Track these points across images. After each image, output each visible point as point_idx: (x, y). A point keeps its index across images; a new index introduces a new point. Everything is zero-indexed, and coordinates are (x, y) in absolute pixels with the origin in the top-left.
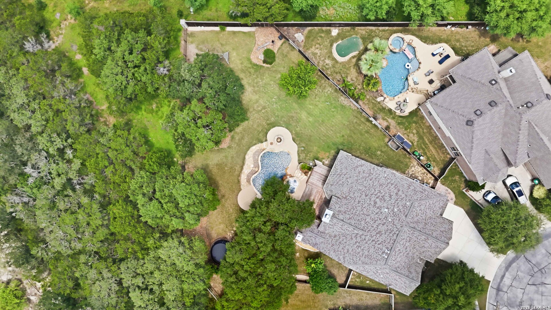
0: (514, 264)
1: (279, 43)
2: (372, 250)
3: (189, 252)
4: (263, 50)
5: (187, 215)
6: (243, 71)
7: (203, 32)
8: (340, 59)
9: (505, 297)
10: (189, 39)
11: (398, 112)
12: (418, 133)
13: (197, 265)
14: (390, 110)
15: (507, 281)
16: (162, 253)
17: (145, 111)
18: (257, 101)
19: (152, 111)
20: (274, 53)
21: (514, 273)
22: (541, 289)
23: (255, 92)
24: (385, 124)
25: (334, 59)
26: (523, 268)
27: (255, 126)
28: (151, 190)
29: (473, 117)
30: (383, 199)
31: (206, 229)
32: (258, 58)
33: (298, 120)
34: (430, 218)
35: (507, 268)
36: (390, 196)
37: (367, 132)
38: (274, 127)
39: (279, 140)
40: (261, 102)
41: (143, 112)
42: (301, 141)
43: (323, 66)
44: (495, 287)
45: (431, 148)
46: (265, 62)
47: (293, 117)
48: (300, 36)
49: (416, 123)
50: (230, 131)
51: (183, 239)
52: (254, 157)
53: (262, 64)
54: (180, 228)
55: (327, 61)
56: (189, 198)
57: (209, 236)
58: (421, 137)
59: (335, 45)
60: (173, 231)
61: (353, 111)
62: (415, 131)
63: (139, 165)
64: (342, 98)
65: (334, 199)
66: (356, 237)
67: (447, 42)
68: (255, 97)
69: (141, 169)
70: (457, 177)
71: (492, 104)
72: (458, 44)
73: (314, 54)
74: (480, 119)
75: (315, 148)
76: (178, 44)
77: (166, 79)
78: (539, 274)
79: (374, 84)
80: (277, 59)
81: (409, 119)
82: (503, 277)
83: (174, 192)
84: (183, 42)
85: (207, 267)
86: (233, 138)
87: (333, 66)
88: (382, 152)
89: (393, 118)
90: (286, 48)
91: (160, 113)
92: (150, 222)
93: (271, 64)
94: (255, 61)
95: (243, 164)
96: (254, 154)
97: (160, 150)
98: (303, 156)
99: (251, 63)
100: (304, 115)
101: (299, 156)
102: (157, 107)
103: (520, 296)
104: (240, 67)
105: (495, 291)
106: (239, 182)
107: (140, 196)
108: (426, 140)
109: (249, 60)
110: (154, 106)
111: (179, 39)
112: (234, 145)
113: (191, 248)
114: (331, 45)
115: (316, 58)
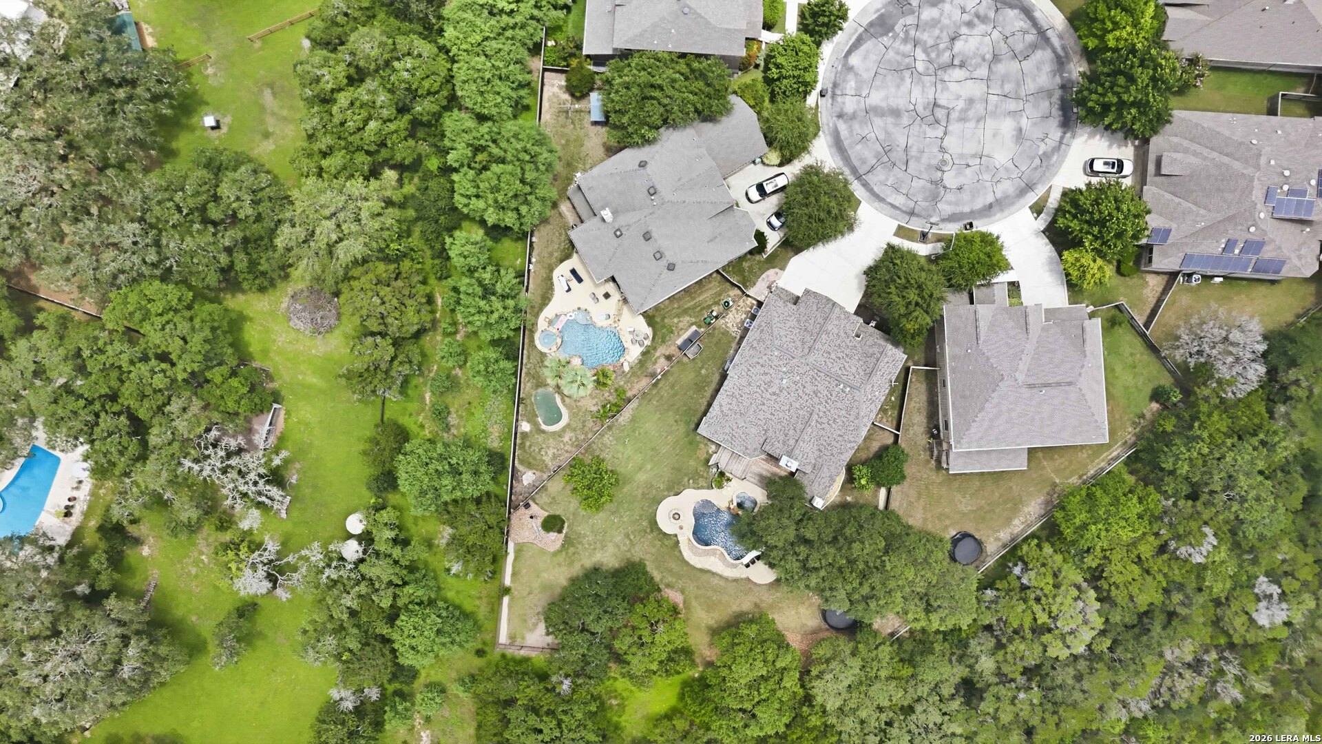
0: (876, 189)
1: (534, 508)
2: (839, 405)
3: (833, 665)
4: (543, 532)
5: (779, 664)
6: (571, 564)
7: (509, 620)
8: (565, 420)
9: (924, 204)
10: (519, 642)
11: (648, 343)
12: (678, 316)
13: (853, 654)
14: (643, 354)
15: (899, 200)
16: (832, 704)
17: (620, 716)
18: (617, 546)
19: (622, 706)
20: (549, 517)
21: (888, 191)
22: (913, 152)
23: (603, 547)
24: (662, 361)
25: (564, 430)
26: (882, 177)
27: (654, 550)
28: (741, 714)
29: (663, 263)
30: (769, 384)
31: (805, 635)
32: (554, 540)
33: (650, 486)
34: (799, 321)
35: (882, 200)
36: (766, 374)
37: (672, 387)
38: (656, 522)
39: (676, 516)
40: (618, 539)
41: (623, 718)
42: (679, 483)
43: (572, 445)
44: (907, 218)
45: (701, 298)
46: (560, 531)
47: (643, 494)
48: (528, 478)
49: (663, 318)
50: (659, 590)
51: (814, 672)
52: (700, 555)
53: (562, 536)
54: (798, 675)
55: (566, 439)
56: (755, 660)
57: (815, 632)
58: (686, 312)
59: (544, 427)
60: (803, 686)
61: (640, 405)
62: (676, 320)
63: (701, 732)
64: (621, 419)
65: (767, 448)
66: (821, 423)
67: (551, 269)
68: (611, 549)
69: (708, 729)
70: (745, 265)
71: (647, 237)
72: (556, 254)
73: (555, 457)
74: (667, 254)
75: (692, 463)
76: (526, 660)
77: (580, 681)
78: (893, 155)
79: (605, 375)
80: (557, 513)
81: (658, 326)
82: (893, 206)
83: (743, 681)
84: (523, 653)
85: (859, 637)
86: (668, 586)
87: (574, 430)
88: (702, 368)
89: (655, 349)
90: (544, 498)
91: (624, 694)
92: (786, 720)
93: (563, 522)
94: (558, 545)
95: (708, 571)
96: (695, 554)
97: (682, 697)
98: (702, 482)
99: (559, 551)
100: (642, 477)
101: (702, 488)
102: (616, 697)
103: (922, 183)
104: (564, 568)
105: (914, 219)
106: (736, 580)
107: (748, 731)
108: (689, 305)
109: (555, 554)
110: (614, 702)
111: (518, 657)
112: (680, 584)
113: (828, 661)
114: (543, 432)
115: (560, 455)
